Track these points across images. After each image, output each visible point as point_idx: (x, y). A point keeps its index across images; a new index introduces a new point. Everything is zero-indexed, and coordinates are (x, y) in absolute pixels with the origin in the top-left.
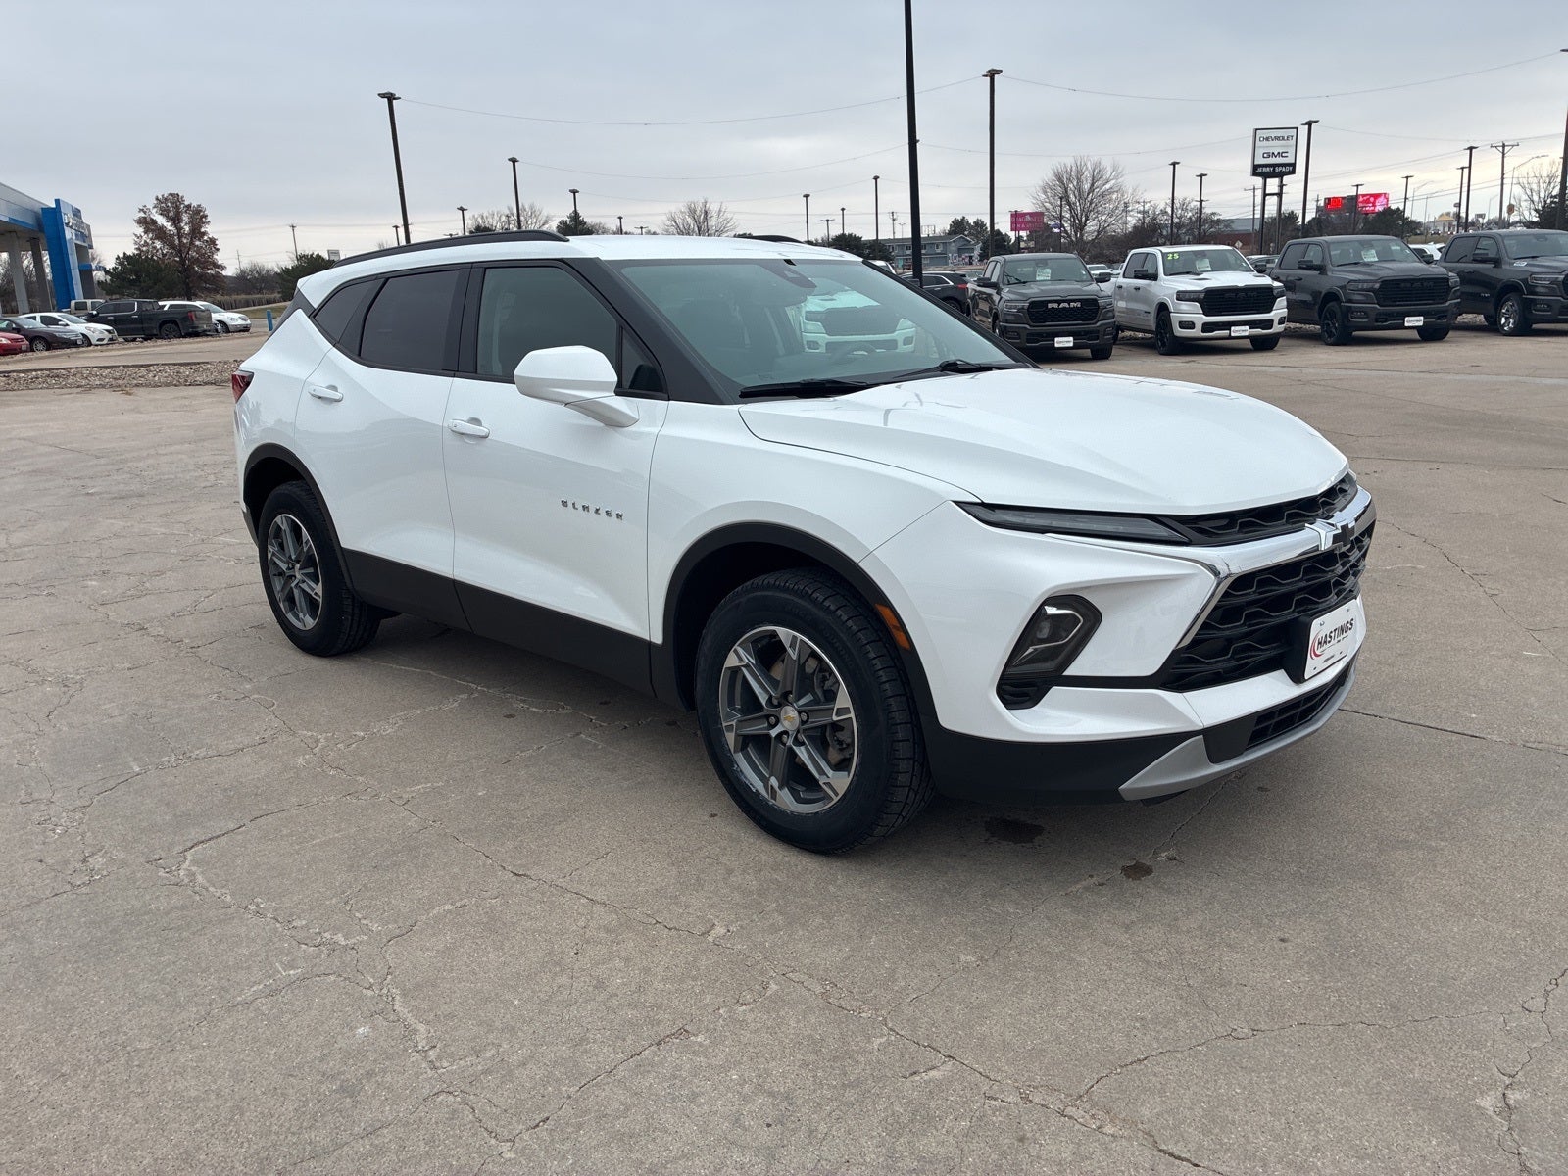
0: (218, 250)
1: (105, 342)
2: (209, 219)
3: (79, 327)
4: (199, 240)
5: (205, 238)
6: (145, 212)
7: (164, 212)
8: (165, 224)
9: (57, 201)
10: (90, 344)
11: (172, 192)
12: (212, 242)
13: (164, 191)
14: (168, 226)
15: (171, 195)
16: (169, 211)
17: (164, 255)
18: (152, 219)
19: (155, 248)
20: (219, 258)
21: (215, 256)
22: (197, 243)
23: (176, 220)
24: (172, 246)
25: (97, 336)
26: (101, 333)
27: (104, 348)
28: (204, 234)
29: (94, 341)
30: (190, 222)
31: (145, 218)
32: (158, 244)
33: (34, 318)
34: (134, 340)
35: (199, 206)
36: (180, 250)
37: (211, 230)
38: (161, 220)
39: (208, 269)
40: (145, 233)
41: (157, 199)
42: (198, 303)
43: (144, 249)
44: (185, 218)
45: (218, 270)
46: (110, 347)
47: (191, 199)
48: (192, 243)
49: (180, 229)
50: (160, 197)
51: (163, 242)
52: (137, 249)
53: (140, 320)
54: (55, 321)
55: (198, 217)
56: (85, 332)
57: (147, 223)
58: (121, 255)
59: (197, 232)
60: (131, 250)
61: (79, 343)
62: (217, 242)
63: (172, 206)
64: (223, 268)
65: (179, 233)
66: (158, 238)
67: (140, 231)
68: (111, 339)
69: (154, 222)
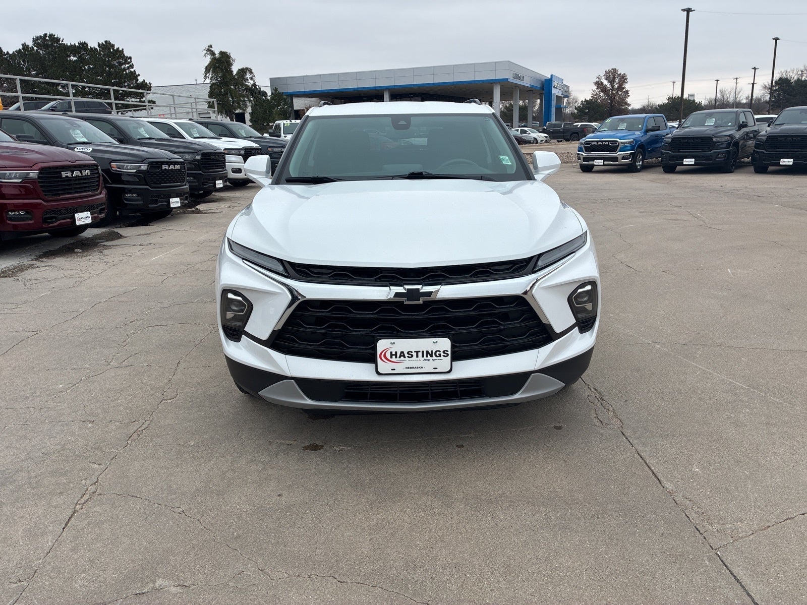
0: (629, 96)
1: (543, 142)
2: (628, 80)
3: (535, 135)
4: (621, 91)
5: (624, 90)
6: (599, 79)
7: (607, 78)
8: (607, 84)
9: (552, 76)
10: (537, 143)
11: (613, 68)
12: (627, 92)
13: (609, 68)
14: (608, 85)
15: (613, 69)
16: (610, 77)
17: (603, 99)
18: (601, 82)
19: (600, 96)
20: (628, 100)
21: (627, 99)
22: (620, 93)
23: (612, 82)
24: (608, 95)
25: (541, 139)
26: (543, 137)
27: (544, 144)
28: (624, 88)
29: (539, 142)
30: (619, 82)
31: (598, 81)
32: (602, 94)
33: (517, 130)
34: (561, 141)
35: (624, 74)
36: (611, 97)
37: (627, 86)
38: (605, 82)
39: (622, 106)
40: (597, 89)
41: (606, 72)
42: (593, 124)
43: (595, 97)
44: (617, 80)
45: (627, 106)
46: (545, 144)
47: (621, 71)
48: (617, 93)
49: (613, 86)
50: (607, 71)
51: (604, 93)
52: (592, 97)
53: (563, 132)
54: (525, 132)
55: (623, 79)
56: (536, 137)
57: (599, 84)
58: (584, 100)
59: (621, 88)
60: (589, 98)
61: (532, 142)
62: (629, 92)
63: (612, 75)
64: (629, 105)
65: (612, 88)
66: (602, 91)
67: (595, 88)
68: (546, 141)
69: (602, 83)
